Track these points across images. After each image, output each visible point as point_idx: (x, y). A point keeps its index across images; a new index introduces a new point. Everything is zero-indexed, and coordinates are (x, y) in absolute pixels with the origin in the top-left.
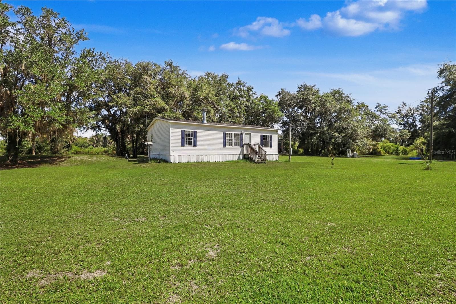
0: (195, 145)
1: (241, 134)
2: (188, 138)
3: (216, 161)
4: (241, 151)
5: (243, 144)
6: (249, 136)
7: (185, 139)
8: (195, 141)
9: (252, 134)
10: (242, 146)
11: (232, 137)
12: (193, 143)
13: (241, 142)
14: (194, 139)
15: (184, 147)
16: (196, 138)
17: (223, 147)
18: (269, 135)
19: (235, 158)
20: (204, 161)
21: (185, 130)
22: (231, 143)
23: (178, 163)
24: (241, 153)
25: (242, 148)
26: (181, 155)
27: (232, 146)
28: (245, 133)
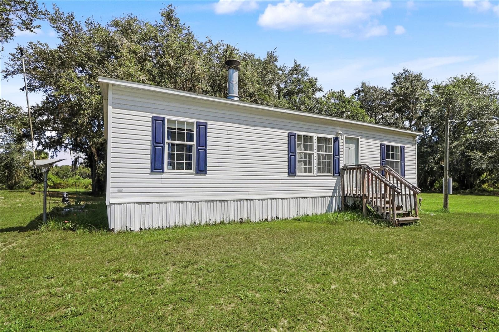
0: (202, 169)
1: (336, 139)
2: (178, 145)
3: (269, 219)
4: (336, 186)
5: (341, 166)
6: (353, 146)
7: (166, 146)
8: (202, 154)
9: (360, 140)
10: (339, 173)
11: (311, 148)
12: (194, 162)
13: (334, 161)
14: (198, 150)
15: (164, 176)
16: (206, 145)
17: (289, 175)
18: (399, 145)
19: (320, 208)
20: (232, 218)
21: (167, 117)
22: (310, 163)
24: (334, 192)
25: (339, 177)
26: (152, 203)
27: (312, 174)
28: (345, 137)
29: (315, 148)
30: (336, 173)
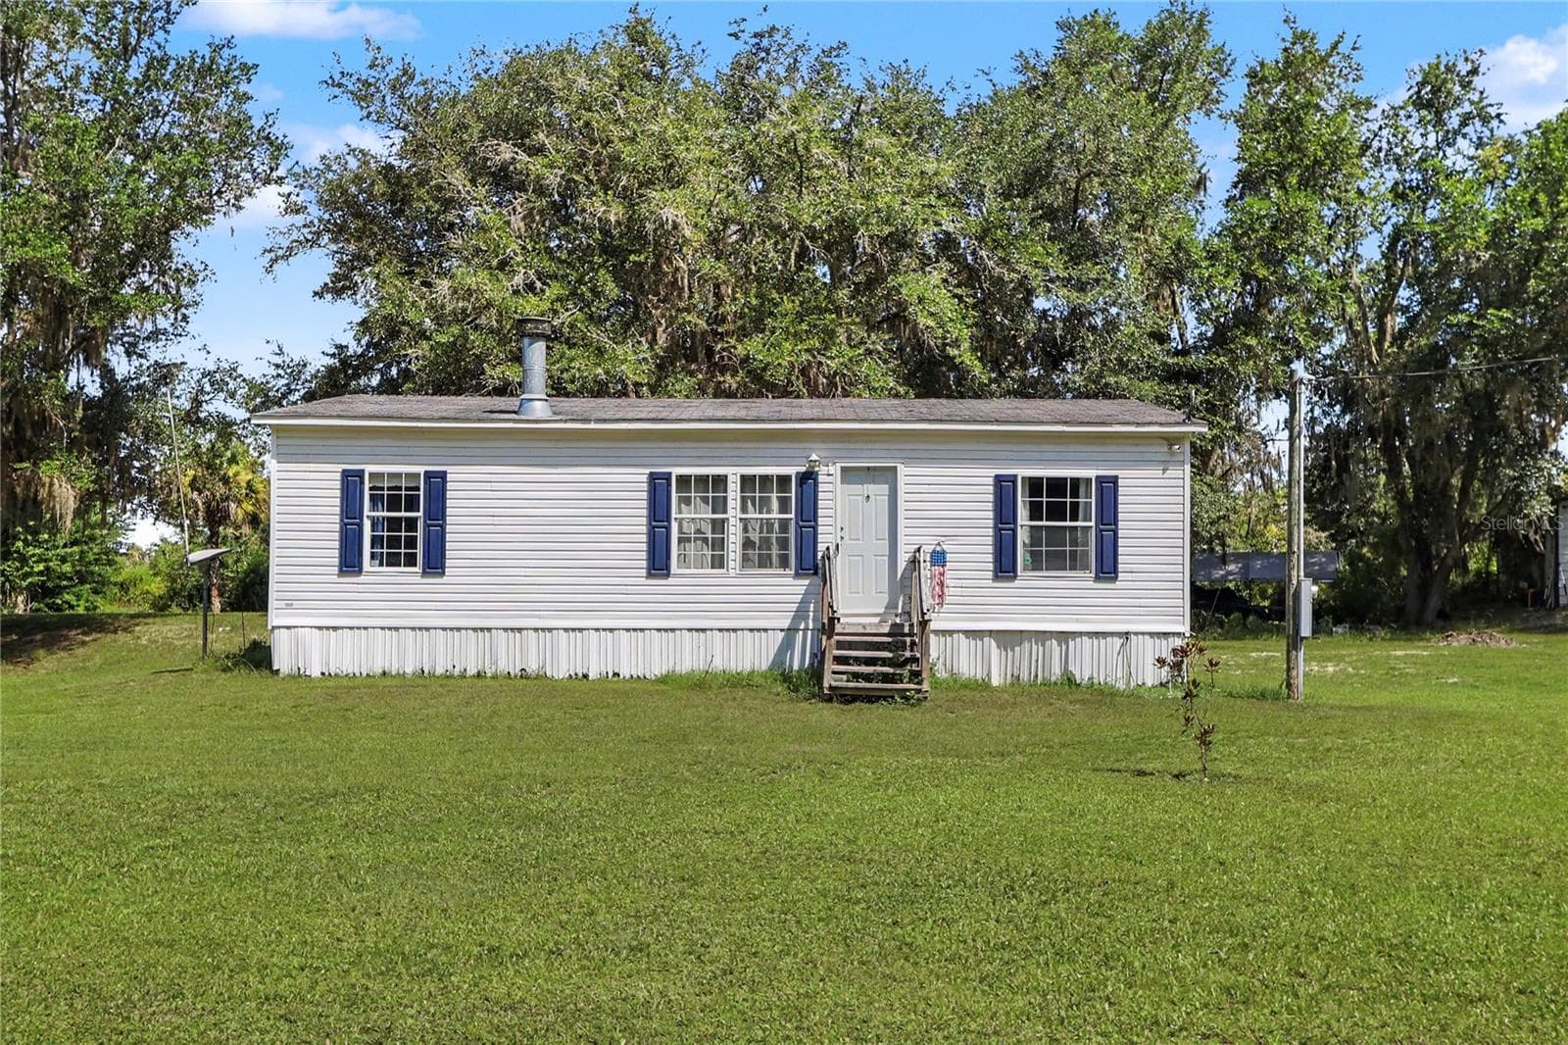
0: (435, 564)
1: (808, 478)
2: (389, 519)
3: (594, 676)
4: (804, 603)
5: (823, 548)
6: (880, 488)
7: (367, 525)
9: (904, 471)
10: (815, 567)
11: (721, 505)
12: (419, 551)
13: (800, 537)
14: (427, 526)
15: (363, 578)
17: (649, 576)
18: (1088, 473)
19: (749, 657)
21: (369, 469)
22: (719, 544)
23: (316, 673)
24: (799, 616)
25: (818, 580)
26: (342, 628)
27: (724, 571)
28: (842, 467)
29: (731, 504)
30: (804, 566)
